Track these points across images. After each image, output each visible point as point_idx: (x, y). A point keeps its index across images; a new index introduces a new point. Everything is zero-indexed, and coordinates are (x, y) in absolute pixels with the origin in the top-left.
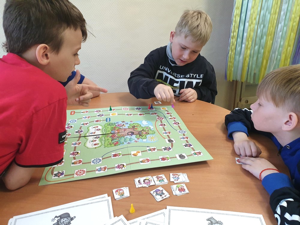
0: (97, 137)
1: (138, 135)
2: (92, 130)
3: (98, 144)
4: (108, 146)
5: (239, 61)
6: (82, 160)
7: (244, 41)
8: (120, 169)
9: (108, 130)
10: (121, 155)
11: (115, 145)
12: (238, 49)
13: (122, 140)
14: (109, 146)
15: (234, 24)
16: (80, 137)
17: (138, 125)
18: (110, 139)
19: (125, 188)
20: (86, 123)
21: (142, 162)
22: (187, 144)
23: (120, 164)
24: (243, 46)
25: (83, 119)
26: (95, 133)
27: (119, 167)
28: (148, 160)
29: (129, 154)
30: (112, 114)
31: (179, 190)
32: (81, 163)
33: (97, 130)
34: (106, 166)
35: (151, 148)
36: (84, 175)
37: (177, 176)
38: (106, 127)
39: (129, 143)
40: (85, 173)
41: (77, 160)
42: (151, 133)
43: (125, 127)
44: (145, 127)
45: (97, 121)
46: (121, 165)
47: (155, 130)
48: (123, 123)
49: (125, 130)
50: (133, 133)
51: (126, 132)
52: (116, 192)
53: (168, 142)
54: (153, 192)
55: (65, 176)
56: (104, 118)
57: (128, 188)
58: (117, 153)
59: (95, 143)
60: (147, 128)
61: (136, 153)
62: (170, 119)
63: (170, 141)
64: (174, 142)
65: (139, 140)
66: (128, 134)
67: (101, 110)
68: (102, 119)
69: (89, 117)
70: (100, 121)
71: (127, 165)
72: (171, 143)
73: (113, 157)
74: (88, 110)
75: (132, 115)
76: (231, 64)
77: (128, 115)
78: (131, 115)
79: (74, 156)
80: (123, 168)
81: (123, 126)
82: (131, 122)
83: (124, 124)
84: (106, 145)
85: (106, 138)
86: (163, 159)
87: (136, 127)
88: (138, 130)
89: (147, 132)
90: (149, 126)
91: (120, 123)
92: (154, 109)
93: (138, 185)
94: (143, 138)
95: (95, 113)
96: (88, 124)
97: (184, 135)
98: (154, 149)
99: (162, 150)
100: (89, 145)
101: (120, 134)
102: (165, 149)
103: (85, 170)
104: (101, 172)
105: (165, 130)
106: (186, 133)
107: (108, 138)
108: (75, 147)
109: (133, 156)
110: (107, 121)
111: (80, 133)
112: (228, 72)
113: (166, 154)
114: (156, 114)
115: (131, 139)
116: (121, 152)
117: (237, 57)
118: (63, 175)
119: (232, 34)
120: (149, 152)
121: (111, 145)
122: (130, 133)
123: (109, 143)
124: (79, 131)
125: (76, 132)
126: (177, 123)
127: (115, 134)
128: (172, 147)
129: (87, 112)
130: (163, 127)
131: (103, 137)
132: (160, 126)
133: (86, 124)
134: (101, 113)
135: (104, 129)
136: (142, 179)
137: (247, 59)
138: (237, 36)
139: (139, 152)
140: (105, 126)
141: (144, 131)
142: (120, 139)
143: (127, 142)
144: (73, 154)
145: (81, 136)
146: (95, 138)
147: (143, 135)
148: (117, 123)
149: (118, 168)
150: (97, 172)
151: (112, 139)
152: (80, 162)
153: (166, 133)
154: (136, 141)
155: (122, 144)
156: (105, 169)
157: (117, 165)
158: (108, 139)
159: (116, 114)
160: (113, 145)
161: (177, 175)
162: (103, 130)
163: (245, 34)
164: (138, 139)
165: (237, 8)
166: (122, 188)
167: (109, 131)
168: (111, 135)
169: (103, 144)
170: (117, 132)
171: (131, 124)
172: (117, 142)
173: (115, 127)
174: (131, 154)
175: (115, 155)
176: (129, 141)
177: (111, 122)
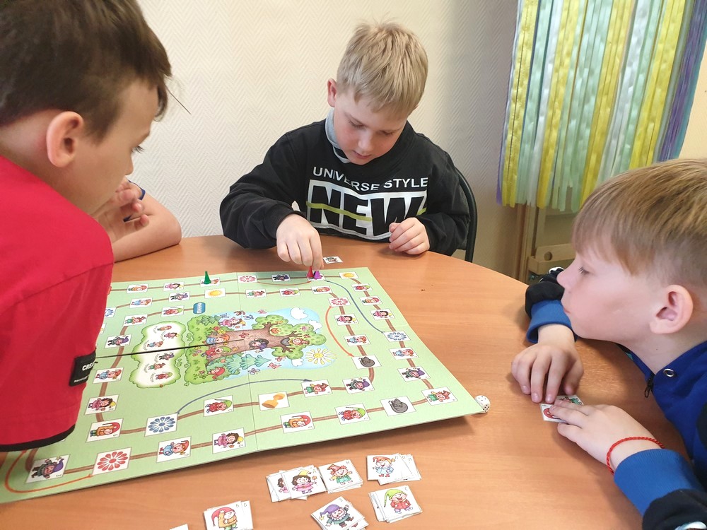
0: (166, 355)
1: (280, 349)
2: (153, 336)
3: (168, 375)
4: (195, 381)
5: (531, 157)
6: (120, 421)
7: (543, 107)
8: (228, 448)
9: (196, 337)
10: (232, 407)
11: (216, 376)
12: (530, 127)
13: (236, 363)
14: (199, 380)
15: (518, 66)
16: (120, 355)
17: (280, 319)
18: (203, 360)
19: (239, 503)
20: (139, 318)
21: (288, 425)
22: (410, 370)
23: (227, 433)
24: (541, 119)
25: (132, 306)
26: (161, 344)
27: (223, 441)
28: (306, 420)
29: (252, 404)
30: (211, 294)
31: (393, 504)
32: (118, 432)
33: (169, 335)
34: (188, 439)
35: (315, 383)
36: (123, 467)
37: (387, 463)
38: (193, 327)
39: (253, 371)
40: (127, 461)
41: (106, 422)
42: (314, 342)
43: (245, 328)
44: (298, 325)
45: (169, 312)
46: (229, 435)
47: (325, 332)
48: (239, 317)
49: (244, 334)
50: (265, 344)
51: (247, 340)
52: (213, 518)
53: (360, 365)
54: (321, 514)
55: (66, 472)
56: (188, 303)
57: (248, 503)
58: (219, 402)
59: (159, 371)
60: (304, 328)
61: (272, 399)
62: (365, 302)
63: (366, 362)
64: (377, 364)
65: (282, 363)
66: (252, 347)
67: (182, 284)
68: (182, 307)
69: (148, 302)
70: (178, 310)
71: (246, 434)
72: (370, 369)
73: (210, 410)
74: (145, 283)
75: (264, 294)
76: (511, 165)
77: (253, 294)
78: (261, 293)
79: (99, 411)
80: (236, 444)
81: (238, 323)
82: (261, 312)
83: (241, 320)
84: (190, 377)
85: (192, 358)
86: (348, 415)
87: (274, 327)
88: (279, 334)
89: (303, 338)
90: (311, 323)
91: (232, 315)
92: (323, 278)
93: (277, 495)
94: (292, 355)
95: (165, 289)
96: (144, 321)
97: (402, 345)
98: (323, 387)
99: (345, 389)
100: (145, 378)
101: (230, 345)
102: (353, 386)
103: (127, 451)
104: (174, 456)
105: (352, 333)
106: (407, 339)
107: (196, 358)
108: (105, 385)
109: (263, 408)
110: (195, 312)
111: (122, 345)
112: (505, 184)
113: (355, 399)
114: (327, 289)
115: (261, 361)
116: (230, 398)
117: (527, 147)
118: (61, 472)
119: (514, 91)
120: (309, 395)
121: (204, 377)
122: (258, 344)
123: (198, 373)
124: (118, 339)
125: (112, 342)
126: (382, 313)
127: (218, 346)
128: (371, 382)
129: (143, 288)
130: (347, 323)
131: (184, 358)
132: (340, 323)
133: (140, 320)
134: (180, 291)
135: (187, 332)
136: (288, 476)
137: (552, 152)
138: (525, 96)
139: (281, 398)
140: (191, 324)
141: (296, 336)
142: (229, 360)
143: (250, 369)
144: (96, 406)
145: (123, 353)
146: (162, 358)
147: (294, 346)
148: (223, 316)
149: (223, 444)
150: (161, 458)
151: (206, 362)
152: (115, 426)
153: (355, 341)
154: (274, 366)
155: (234, 374)
156: (185, 449)
157: (220, 435)
158: (196, 362)
159: (221, 292)
160: (210, 377)
161: (386, 459)
162: (185, 335)
163: (546, 92)
164: (279, 358)
165: (526, 28)
166: (231, 506)
167: (201, 338)
168: (204, 349)
169: (183, 374)
170: (221, 340)
171: (260, 318)
172: (222, 370)
173: (216, 328)
174: (258, 403)
175: (214, 407)
176: (254, 367)
177: (206, 314)
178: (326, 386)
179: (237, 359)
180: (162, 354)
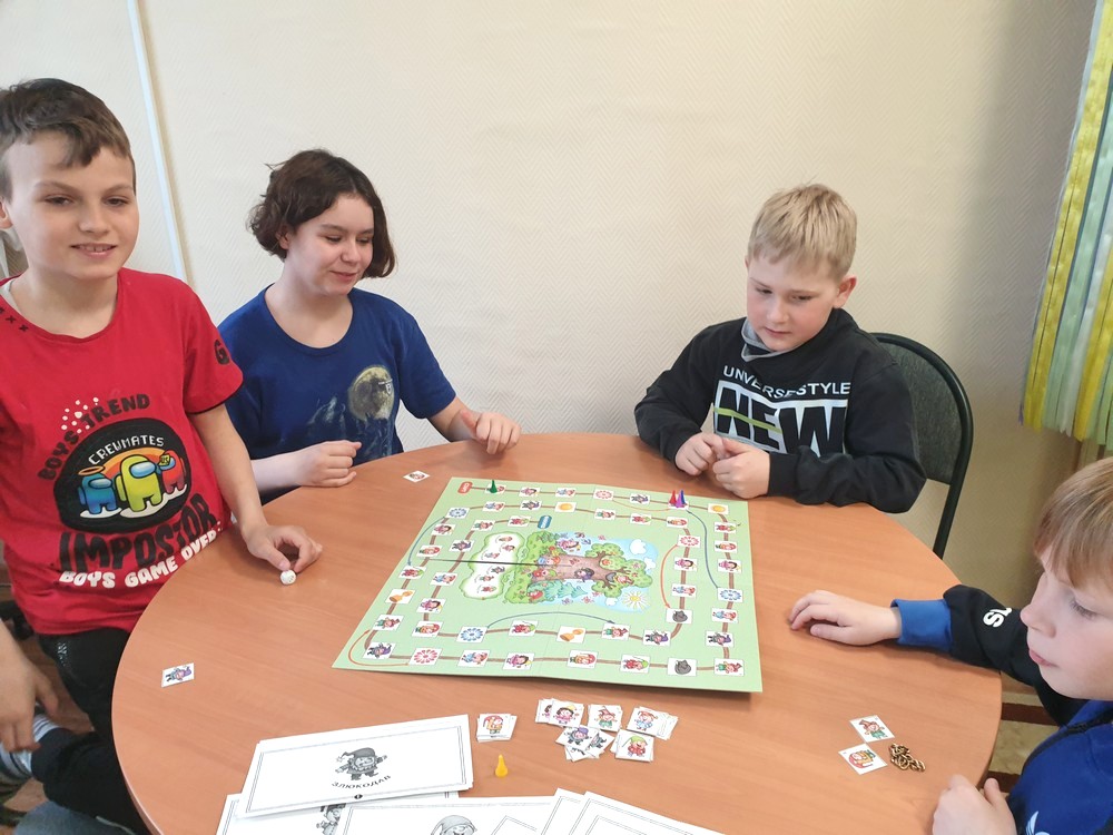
0: (498, 568)
1: (602, 583)
2: (494, 546)
3: (494, 589)
4: (512, 600)
5: (1069, 364)
6: (440, 624)
7: (1093, 297)
8: (515, 668)
9: (531, 554)
10: (533, 632)
11: (533, 599)
12: (1070, 321)
13: (554, 589)
14: (517, 599)
15: (1060, 232)
16: (459, 561)
17: (616, 550)
18: (527, 579)
19: (508, 715)
20: (487, 524)
21: (574, 660)
22: (719, 636)
23: (520, 655)
24: (1089, 313)
25: (485, 509)
26: (498, 555)
27: (514, 661)
28: (591, 659)
29: (551, 633)
30: (561, 507)
32: (436, 633)
33: (507, 548)
34: (488, 652)
35: (617, 626)
36: (432, 663)
37: (649, 718)
38: (531, 543)
39: (567, 601)
40: (436, 659)
41: (430, 623)
42: (639, 583)
43: (578, 553)
44: (631, 561)
45: (516, 522)
46: (521, 657)
47: (655, 575)
48: (577, 540)
49: (575, 560)
50: (590, 574)
51: (575, 567)
52: (485, 721)
53: (670, 618)
55: (391, 657)
56: (536, 513)
57: (515, 718)
58: (525, 624)
59: (486, 584)
60: (636, 565)
61: (571, 632)
62: (719, 547)
64: (688, 621)
65: (597, 598)
66: (577, 576)
67: (538, 490)
68: (529, 518)
69: (500, 506)
70: (525, 521)
71: (534, 660)
72: (678, 624)
73: (515, 631)
75: (613, 517)
76: (1039, 371)
77: (602, 514)
78: (610, 515)
79: (427, 611)
80: (523, 666)
81: (574, 546)
82: (601, 538)
83: (578, 543)
84: (511, 594)
85: (519, 576)
86: (631, 664)
87: (607, 557)
88: (609, 567)
89: (630, 576)
90: (646, 561)
91: (572, 536)
92: (686, 507)
93: (541, 718)
94: (610, 593)
95: (521, 494)
96: (490, 528)
97: (730, 606)
98: (622, 632)
100: (473, 588)
101: (557, 570)
102: (650, 638)
103: (438, 651)
104: (472, 664)
105: (683, 581)
106: (740, 600)
107: (522, 577)
109: (559, 639)
110: (539, 527)
111: (464, 550)
112: (1029, 399)
113: (645, 652)
114: (684, 523)
115: (578, 592)
116: (535, 623)
117: (1063, 350)
118: (388, 655)
119: (1052, 268)
120: (606, 636)
121: (522, 597)
122: (584, 573)
123: (518, 592)
124: (462, 543)
125: (456, 546)
126: (730, 565)
127: (547, 568)
128: (672, 636)
129: (502, 489)
130: (684, 569)
131: (512, 574)
132: (677, 567)
133: (487, 526)
134: (534, 498)
135: (525, 547)
136: (557, 704)
137: (1100, 363)
138: (1067, 277)
139: (579, 632)
140: (531, 538)
141: (624, 572)
142: (550, 585)
143: (564, 599)
144: (427, 605)
145: (462, 559)
146: (494, 570)
147: (616, 583)
148: (563, 536)
149: (513, 663)
150: (462, 663)
151: (529, 582)
152: (436, 628)
153: (682, 590)
154: (587, 600)
155: (548, 600)
156: (482, 660)
157: (514, 655)
158: (521, 580)
159: (571, 507)
160: (527, 599)
161: (650, 715)
162: (521, 550)
163: (1098, 274)
164: (596, 593)
165: (1076, 180)
166: (501, 715)
167: (534, 557)
168: (535, 568)
169: (505, 590)
170: (551, 562)
171: (597, 545)
172: (540, 593)
173: (552, 548)
174: (556, 634)
175: (519, 629)
176: (570, 597)
177: (548, 530)
178: (626, 631)
179: (558, 585)
180: (495, 566)
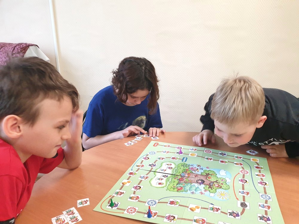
0: (165, 175)
1: (208, 186)
2: (164, 167)
3: (163, 184)
4: (170, 190)
8: (169, 222)
9: (178, 171)
10: (178, 205)
11: (178, 190)
13: (188, 187)
14: (172, 189)
16: (150, 171)
17: (214, 173)
18: (177, 181)
20: (162, 158)
21: (196, 221)
23: (171, 215)
25: (162, 153)
26: (165, 170)
28: (204, 222)
29: (186, 206)
30: (191, 155)
33: (169, 168)
34: (158, 212)
35: (215, 207)
36: (133, 214)
38: (179, 167)
39: (193, 193)
40: (135, 212)
41: (136, 195)
42: (224, 188)
43: (198, 173)
44: (220, 178)
45: (173, 158)
47: (231, 185)
48: (198, 168)
49: (196, 176)
50: (203, 182)
51: (197, 179)
53: (239, 205)
55: (117, 209)
56: (182, 156)
58: (175, 201)
59: (160, 181)
60: (222, 180)
61: (195, 207)
62: (257, 175)
63: (243, 205)
64: (248, 208)
65: (206, 193)
66: (197, 182)
67: (182, 148)
68: (179, 157)
69: (168, 152)
70: (177, 158)
71: (178, 218)
72: (243, 209)
73: (170, 203)
75: (212, 160)
77: (207, 159)
79: (135, 190)
80: (172, 221)
81: (196, 170)
82: (207, 168)
84: (169, 187)
85: (174, 180)
87: (210, 176)
88: (211, 180)
89: (220, 184)
90: (227, 179)
91: (195, 166)
92: (242, 159)
94: (212, 191)
95: (176, 149)
96: (164, 160)
97: (266, 202)
99: (227, 214)
100: (154, 182)
101: (189, 179)
102: (231, 214)
103: (137, 209)
105: (243, 189)
106: (271, 200)
108: (141, 181)
109: (189, 210)
110: (182, 161)
111: (153, 167)
114: (241, 164)
115: (198, 189)
116: (179, 201)
120: (210, 211)
121: (174, 189)
122: (200, 181)
123: (173, 186)
124: (153, 164)
125: (150, 165)
126: (263, 183)
127: (185, 177)
128: (241, 215)
129: (169, 146)
130: (243, 183)
131: (171, 179)
132: (240, 182)
135: (176, 168)
139: (198, 208)
140: (179, 165)
141: (217, 183)
142: (186, 185)
143: (192, 191)
145: (152, 171)
146: (163, 176)
147: (214, 187)
148: (192, 165)
149: (168, 219)
150: (146, 216)
151: (177, 183)
152: (138, 198)
153: (243, 193)
154: (202, 193)
155: (185, 191)
157: (169, 215)
158: (174, 182)
160: (176, 190)
164: (206, 191)
167: (180, 172)
168: (179, 177)
169: (167, 185)
170: (187, 175)
171: (206, 170)
172: (182, 188)
173: (187, 170)
174: (188, 207)
175: (172, 203)
176: (194, 191)
177: (186, 163)
178: (219, 209)
179: (189, 185)
